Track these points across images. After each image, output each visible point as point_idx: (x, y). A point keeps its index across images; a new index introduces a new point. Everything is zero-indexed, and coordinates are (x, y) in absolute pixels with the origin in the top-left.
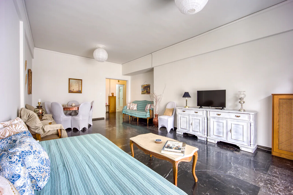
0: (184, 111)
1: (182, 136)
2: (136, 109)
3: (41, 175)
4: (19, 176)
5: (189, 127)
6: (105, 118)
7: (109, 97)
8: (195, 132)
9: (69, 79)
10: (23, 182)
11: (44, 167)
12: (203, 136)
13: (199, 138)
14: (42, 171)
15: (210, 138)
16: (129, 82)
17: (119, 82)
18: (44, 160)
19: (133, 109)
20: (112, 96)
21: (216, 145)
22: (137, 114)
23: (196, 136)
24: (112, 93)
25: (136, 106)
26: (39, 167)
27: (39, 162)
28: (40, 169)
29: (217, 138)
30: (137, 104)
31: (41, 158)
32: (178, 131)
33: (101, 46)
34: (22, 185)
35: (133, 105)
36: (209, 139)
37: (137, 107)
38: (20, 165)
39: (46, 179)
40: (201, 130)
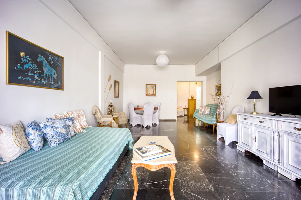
0: (246, 119)
1: (243, 155)
2: (209, 113)
3: (53, 139)
4: (31, 134)
5: (252, 143)
6: (176, 120)
7: (189, 100)
8: (259, 152)
9: (146, 85)
10: (33, 137)
11: (56, 136)
12: (272, 162)
13: (264, 162)
14: (54, 137)
15: (282, 167)
16: (204, 82)
17: (196, 84)
18: (59, 133)
19: (205, 113)
20: (191, 99)
21: (293, 184)
22: (204, 118)
23: (261, 159)
24: (192, 96)
25: (209, 109)
26: (53, 135)
27: (54, 132)
28: (53, 136)
29: (296, 172)
30: (210, 108)
31: (56, 131)
32: (239, 147)
33: (162, 52)
34: (32, 139)
35: (205, 109)
36: (280, 168)
37: (210, 111)
38: (31, 129)
39: (56, 143)
40: (268, 150)
